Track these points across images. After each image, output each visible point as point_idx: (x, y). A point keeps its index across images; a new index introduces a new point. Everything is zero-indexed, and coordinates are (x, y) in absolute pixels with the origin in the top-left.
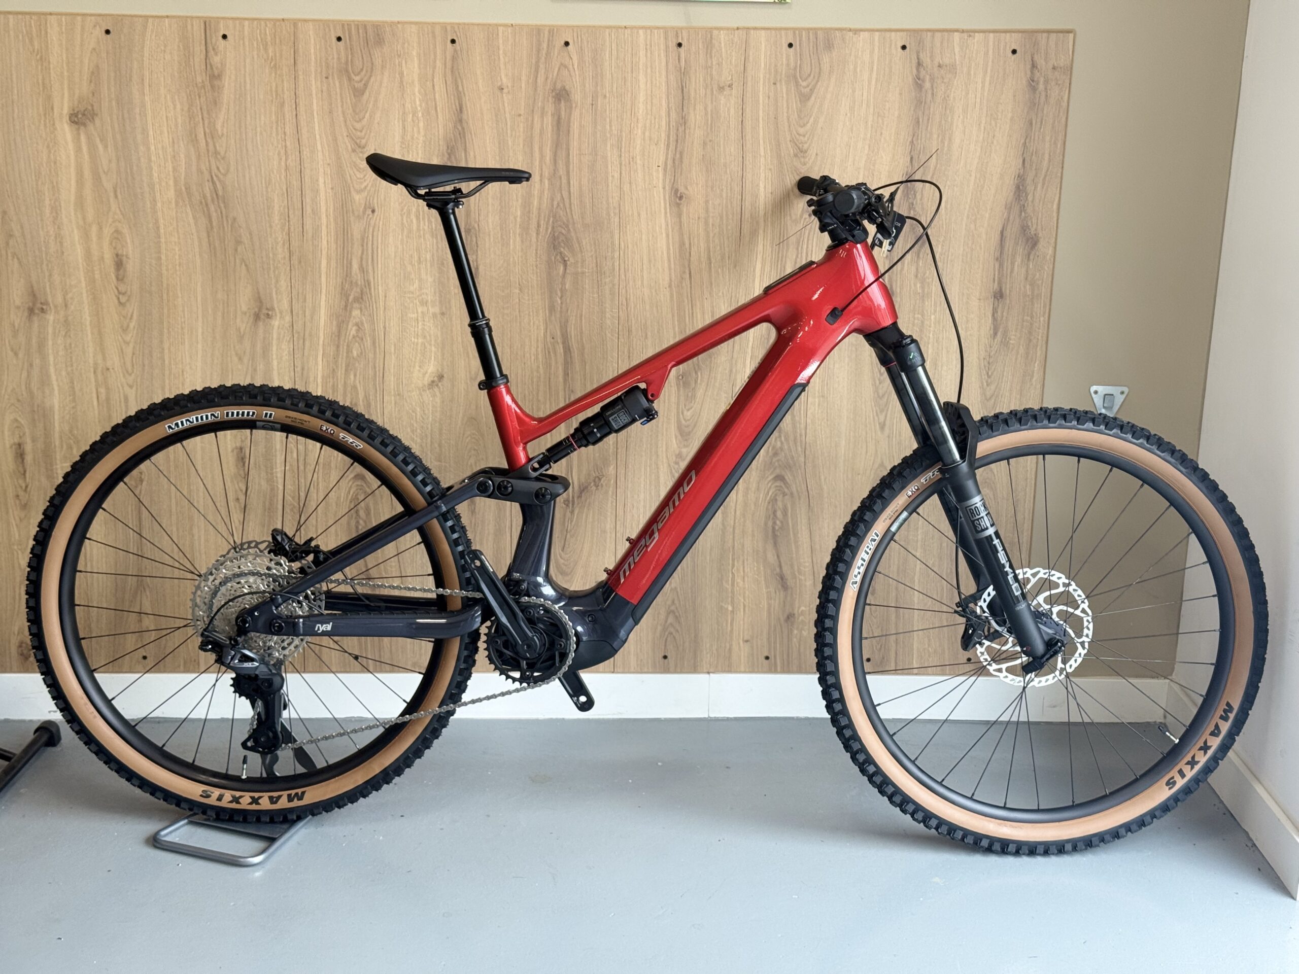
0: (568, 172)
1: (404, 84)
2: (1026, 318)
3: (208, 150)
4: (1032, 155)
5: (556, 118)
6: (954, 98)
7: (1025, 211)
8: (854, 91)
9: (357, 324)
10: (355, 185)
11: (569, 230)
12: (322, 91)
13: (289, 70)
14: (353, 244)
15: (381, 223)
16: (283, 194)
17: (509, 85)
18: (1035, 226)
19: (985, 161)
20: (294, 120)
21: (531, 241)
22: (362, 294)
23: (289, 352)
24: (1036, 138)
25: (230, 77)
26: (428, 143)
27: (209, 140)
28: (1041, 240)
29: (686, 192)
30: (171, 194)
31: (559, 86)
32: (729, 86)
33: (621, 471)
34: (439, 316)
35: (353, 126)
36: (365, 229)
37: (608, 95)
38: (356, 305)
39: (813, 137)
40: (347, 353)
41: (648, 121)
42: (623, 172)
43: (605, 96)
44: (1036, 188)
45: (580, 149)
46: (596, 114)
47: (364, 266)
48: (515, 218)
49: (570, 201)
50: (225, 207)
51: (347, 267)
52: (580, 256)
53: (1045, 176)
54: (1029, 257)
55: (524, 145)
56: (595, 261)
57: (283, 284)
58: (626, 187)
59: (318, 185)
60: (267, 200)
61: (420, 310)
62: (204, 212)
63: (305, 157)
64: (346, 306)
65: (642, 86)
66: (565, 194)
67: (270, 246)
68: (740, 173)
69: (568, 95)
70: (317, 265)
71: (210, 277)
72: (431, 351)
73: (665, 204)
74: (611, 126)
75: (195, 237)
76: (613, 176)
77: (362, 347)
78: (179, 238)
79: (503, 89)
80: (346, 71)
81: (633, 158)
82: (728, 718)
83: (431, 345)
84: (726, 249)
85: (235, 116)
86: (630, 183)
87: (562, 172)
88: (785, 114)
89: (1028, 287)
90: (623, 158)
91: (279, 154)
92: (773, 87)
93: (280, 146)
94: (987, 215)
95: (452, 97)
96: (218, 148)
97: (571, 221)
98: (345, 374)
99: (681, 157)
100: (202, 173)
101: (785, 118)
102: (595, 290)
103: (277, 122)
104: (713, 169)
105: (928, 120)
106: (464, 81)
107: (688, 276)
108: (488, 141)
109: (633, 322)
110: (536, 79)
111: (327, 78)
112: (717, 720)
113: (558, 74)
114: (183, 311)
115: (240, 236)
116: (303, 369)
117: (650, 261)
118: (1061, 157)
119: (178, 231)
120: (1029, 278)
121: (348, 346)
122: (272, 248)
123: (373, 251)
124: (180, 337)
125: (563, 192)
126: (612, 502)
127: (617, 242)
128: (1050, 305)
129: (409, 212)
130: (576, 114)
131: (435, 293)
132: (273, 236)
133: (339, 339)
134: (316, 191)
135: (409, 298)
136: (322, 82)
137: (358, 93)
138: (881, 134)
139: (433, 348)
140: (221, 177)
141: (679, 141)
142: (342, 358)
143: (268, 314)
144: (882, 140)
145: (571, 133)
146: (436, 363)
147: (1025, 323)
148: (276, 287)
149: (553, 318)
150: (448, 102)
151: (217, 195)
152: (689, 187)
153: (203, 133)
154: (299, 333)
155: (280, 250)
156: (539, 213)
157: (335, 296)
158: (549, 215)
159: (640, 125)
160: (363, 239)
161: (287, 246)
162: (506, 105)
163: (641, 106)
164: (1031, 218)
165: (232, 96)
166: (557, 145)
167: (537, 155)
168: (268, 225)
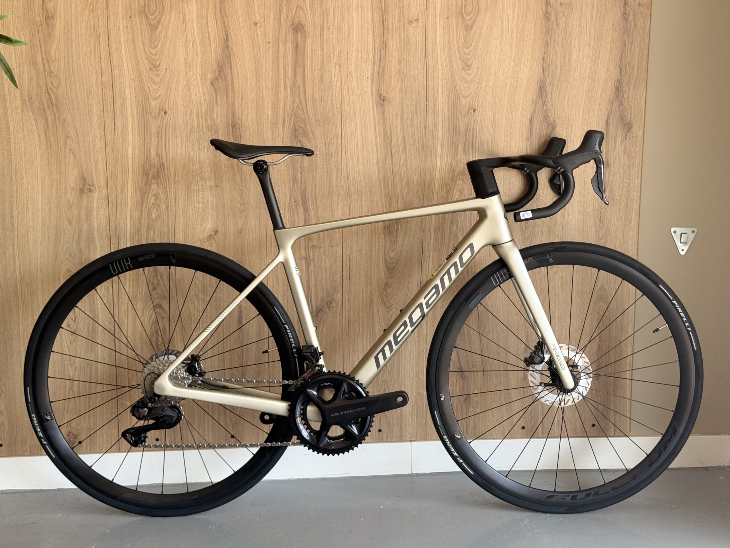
0: (304, 83)
1: (187, 21)
2: (625, 180)
3: (45, 72)
4: (626, 65)
5: (295, 44)
6: (572, 27)
7: (622, 105)
8: (502, 23)
9: (155, 195)
10: (152, 95)
11: (306, 125)
12: (127, 27)
13: (103, 12)
14: (151, 137)
15: (171, 121)
16: (99, 102)
17: (261, 21)
18: (629, 116)
19: (595, 70)
20: (107, 48)
21: (279, 132)
22: (158, 173)
23: (106, 216)
24: (629, 54)
25: (60, 18)
26: (204, 63)
27: (45, 63)
28: (635, 125)
29: (388, 96)
30: (18, 103)
31: (296, 22)
32: (416, 20)
33: (346, 296)
34: (214, 188)
35: (150, 52)
36: (160, 126)
37: (331, 28)
38: (154, 181)
39: (475, 55)
40: (148, 215)
41: (360, 46)
42: (343, 83)
43: (329, 29)
44: (629, 88)
45: (312, 66)
46: (323, 42)
47: (160, 152)
48: (267, 116)
49: (306, 103)
50: (57, 111)
51: (147, 154)
52: (313, 142)
53: (636, 81)
54: (626, 138)
55: (273, 64)
56: (324, 146)
57: (101, 167)
58: (345, 93)
59: (125, 94)
60: (88, 106)
61: (200, 184)
62: (42, 115)
63: (116, 75)
64: (147, 182)
65: (355, 21)
66: (303, 99)
67: (91, 140)
68: (425, 83)
69: (303, 28)
70: (126, 153)
71: (47, 163)
72: (209, 212)
73: (373, 105)
74: (334, 50)
75: (36, 133)
76: (336, 85)
77: (159, 211)
78: (24, 135)
79: (256, 24)
80: (144, 12)
81: (349, 72)
82: (425, 473)
83: (208, 209)
84: (417, 136)
85: (64, 46)
86: (348, 90)
87: (300, 83)
88: (455, 40)
89: (626, 158)
90: (343, 72)
91: (96, 72)
92: (446, 20)
93: (97, 67)
94: (597, 108)
95: (221, 30)
96: (52, 69)
97: (307, 117)
98: (147, 231)
99: (383, 71)
100: (40, 87)
101: (455, 42)
102: (325, 167)
103: (95, 50)
104: (406, 80)
105: (555, 42)
106: (229, 18)
107: (390, 155)
108: (247, 61)
109: (352, 189)
110: (280, 16)
111: (130, 17)
112: (418, 475)
113: (295, 14)
114: (28, 188)
115: (69, 133)
116: (116, 228)
117: (363, 146)
118: (646, 67)
119: (23, 130)
120: (627, 153)
121: (149, 211)
122: (92, 141)
123: (165, 141)
124: (25, 207)
125: (301, 97)
126: (340, 319)
127: (340, 133)
128: (642, 171)
129: (191, 113)
130: (309, 41)
131: (211, 171)
132: (93, 131)
133: (142, 206)
134: (124, 99)
135: (192, 175)
136: (127, 20)
137: (153, 28)
138: (522, 52)
139: (210, 211)
140: (54, 89)
141: (382, 60)
142: (145, 220)
143: (90, 189)
144: (523, 57)
145: (306, 55)
146: (212, 222)
147: (624, 184)
148: (95, 169)
149: (296, 187)
150: (218, 34)
151: (51, 103)
152: (389, 93)
153: (41, 58)
154: (113, 202)
155: (98, 142)
156: (284, 112)
157: (139, 175)
158: (291, 113)
159: (354, 49)
160: (158, 133)
161: (103, 139)
162: (259, 35)
163: (355, 35)
164: (627, 110)
165: (62, 31)
166: (296, 64)
167: (282, 71)
168: (89, 124)
